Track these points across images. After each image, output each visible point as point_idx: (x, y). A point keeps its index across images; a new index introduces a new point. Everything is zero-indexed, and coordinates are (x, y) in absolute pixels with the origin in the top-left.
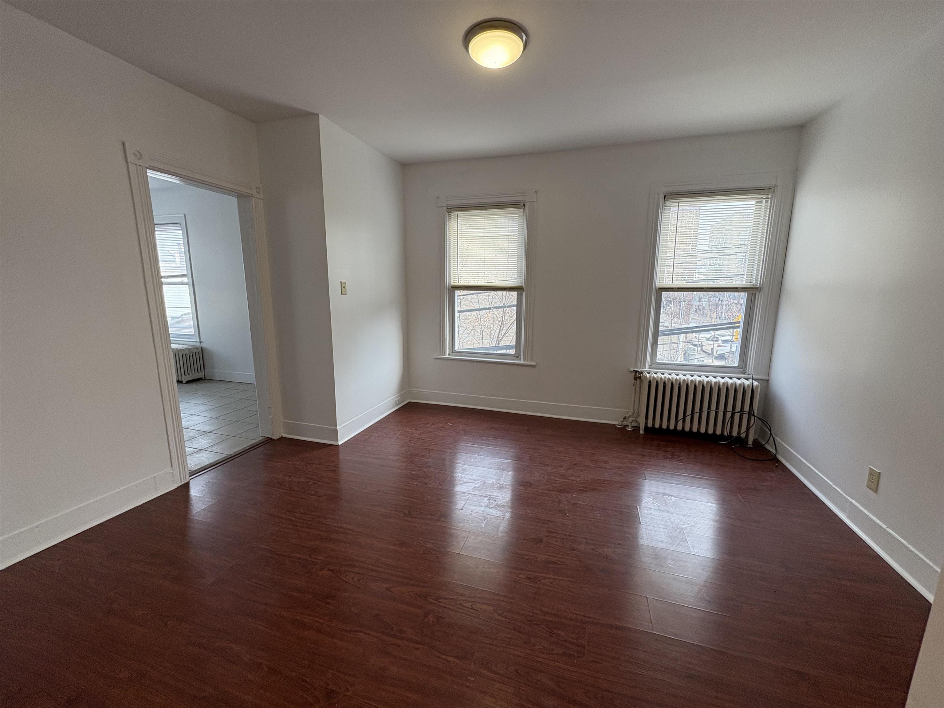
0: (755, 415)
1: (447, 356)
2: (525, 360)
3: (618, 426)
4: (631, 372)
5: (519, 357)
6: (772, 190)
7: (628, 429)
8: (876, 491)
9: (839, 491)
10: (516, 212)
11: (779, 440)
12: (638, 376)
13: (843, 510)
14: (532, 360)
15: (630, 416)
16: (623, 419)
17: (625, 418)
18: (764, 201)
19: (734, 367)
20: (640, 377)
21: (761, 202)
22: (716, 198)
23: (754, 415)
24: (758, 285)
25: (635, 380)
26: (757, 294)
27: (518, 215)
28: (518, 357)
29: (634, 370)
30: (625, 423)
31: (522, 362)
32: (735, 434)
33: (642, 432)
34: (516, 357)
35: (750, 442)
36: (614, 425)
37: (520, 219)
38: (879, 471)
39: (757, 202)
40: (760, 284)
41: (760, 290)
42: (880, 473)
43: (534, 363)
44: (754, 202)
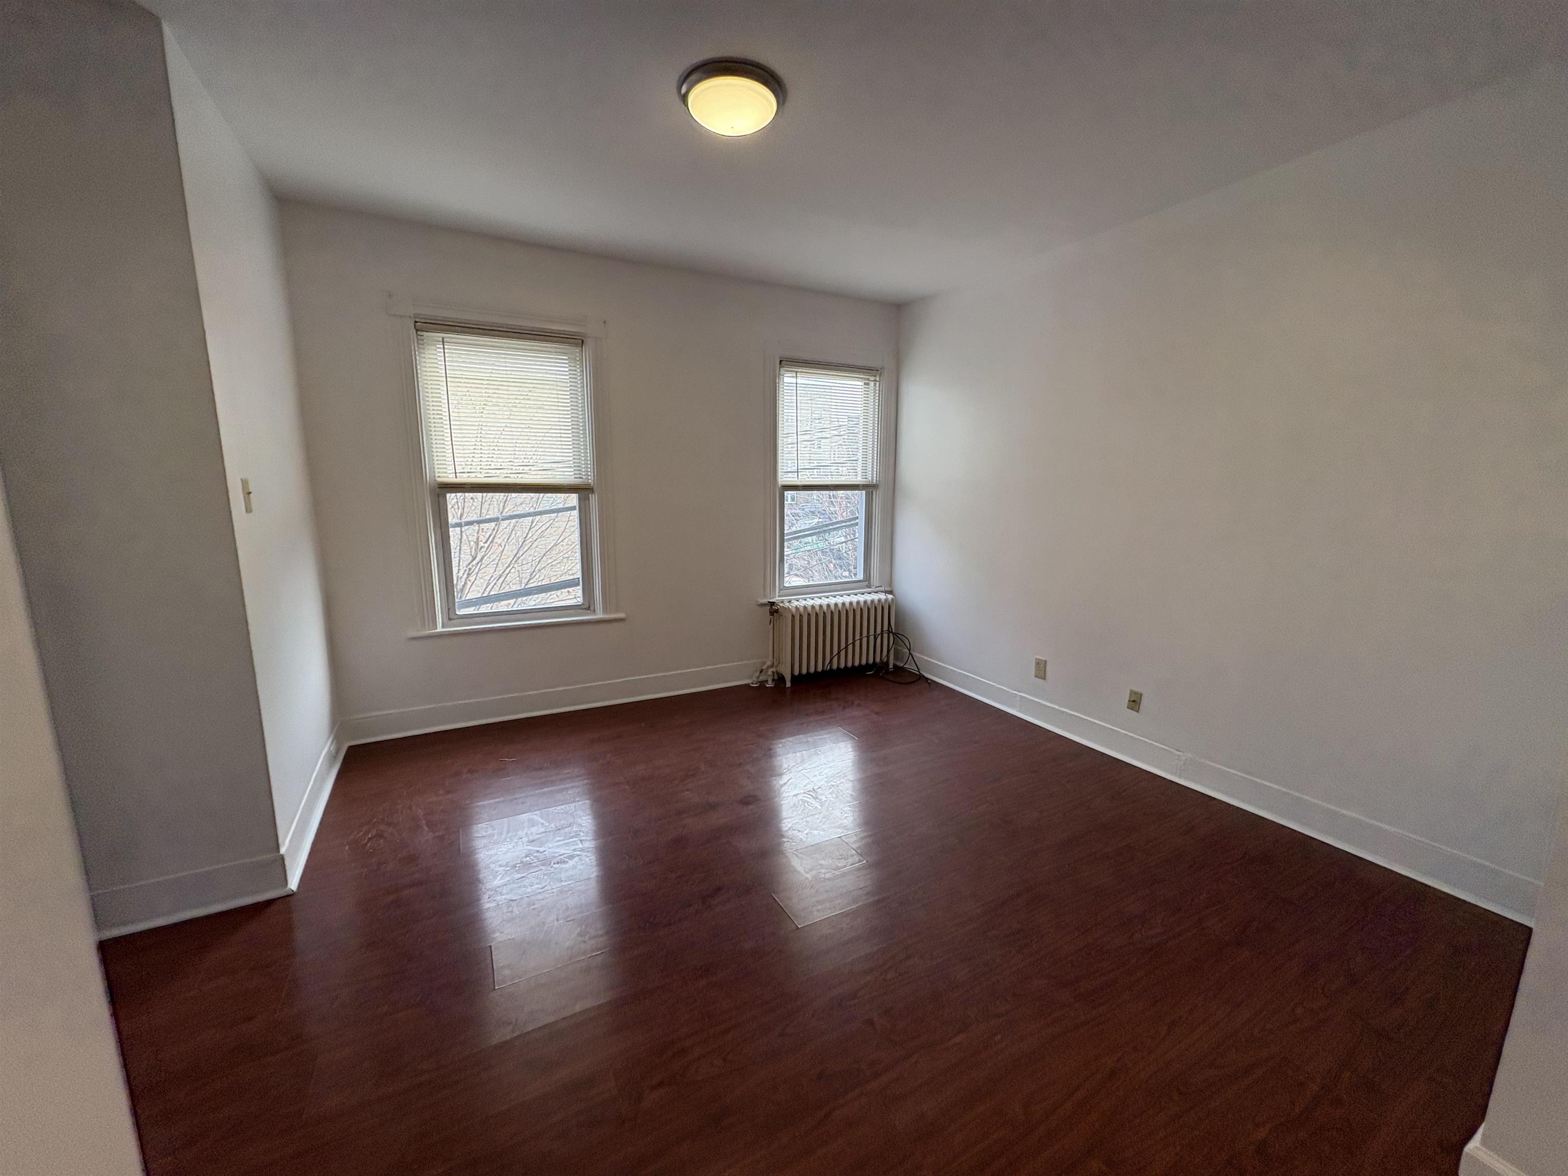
0: (894, 631)
1: (440, 629)
2: (605, 610)
3: (752, 685)
4: (763, 605)
5: (592, 608)
6: (879, 372)
7: (768, 686)
8: (1044, 678)
9: (1005, 689)
10: (564, 351)
11: (918, 655)
12: (774, 610)
13: (1012, 706)
14: (617, 611)
15: (768, 667)
16: (758, 673)
17: (761, 672)
18: (872, 384)
19: (860, 581)
20: (778, 609)
21: (868, 384)
22: (831, 373)
23: (892, 632)
24: (875, 481)
25: (770, 615)
26: (874, 492)
27: (567, 358)
28: (589, 608)
29: (769, 602)
30: (762, 678)
31: (600, 615)
32: (878, 660)
33: (788, 684)
34: (585, 609)
35: (891, 666)
36: (747, 686)
37: (571, 364)
38: (1045, 659)
39: (865, 384)
40: (876, 480)
41: (877, 486)
42: (1045, 661)
43: (621, 615)
44: (860, 383)
